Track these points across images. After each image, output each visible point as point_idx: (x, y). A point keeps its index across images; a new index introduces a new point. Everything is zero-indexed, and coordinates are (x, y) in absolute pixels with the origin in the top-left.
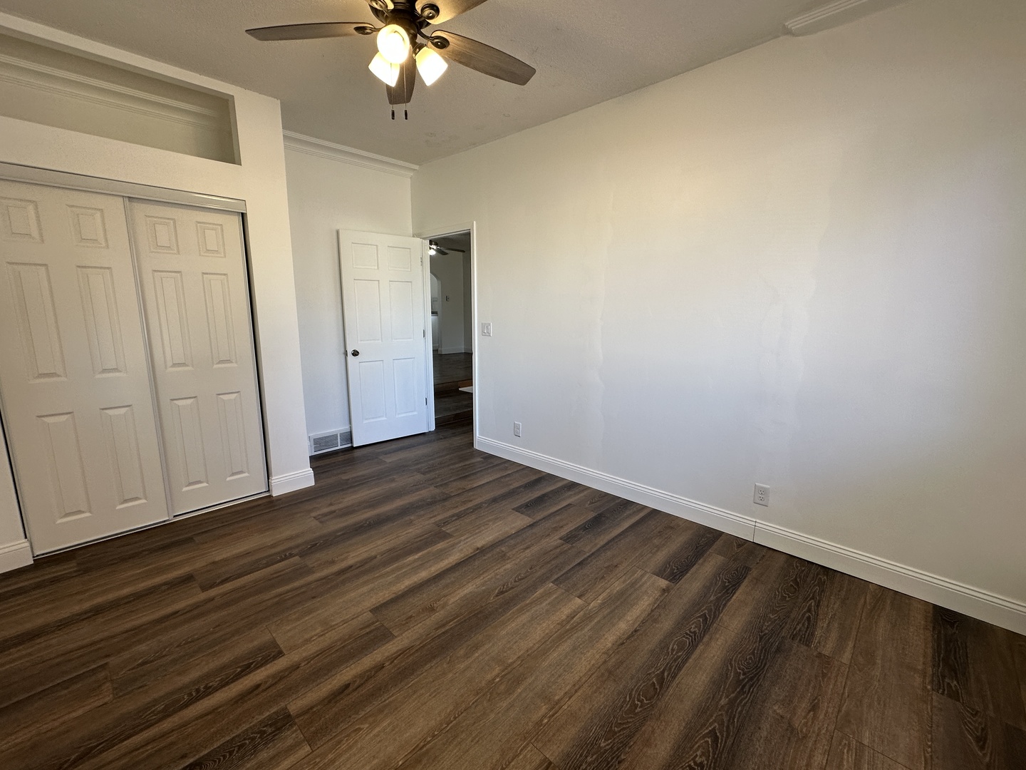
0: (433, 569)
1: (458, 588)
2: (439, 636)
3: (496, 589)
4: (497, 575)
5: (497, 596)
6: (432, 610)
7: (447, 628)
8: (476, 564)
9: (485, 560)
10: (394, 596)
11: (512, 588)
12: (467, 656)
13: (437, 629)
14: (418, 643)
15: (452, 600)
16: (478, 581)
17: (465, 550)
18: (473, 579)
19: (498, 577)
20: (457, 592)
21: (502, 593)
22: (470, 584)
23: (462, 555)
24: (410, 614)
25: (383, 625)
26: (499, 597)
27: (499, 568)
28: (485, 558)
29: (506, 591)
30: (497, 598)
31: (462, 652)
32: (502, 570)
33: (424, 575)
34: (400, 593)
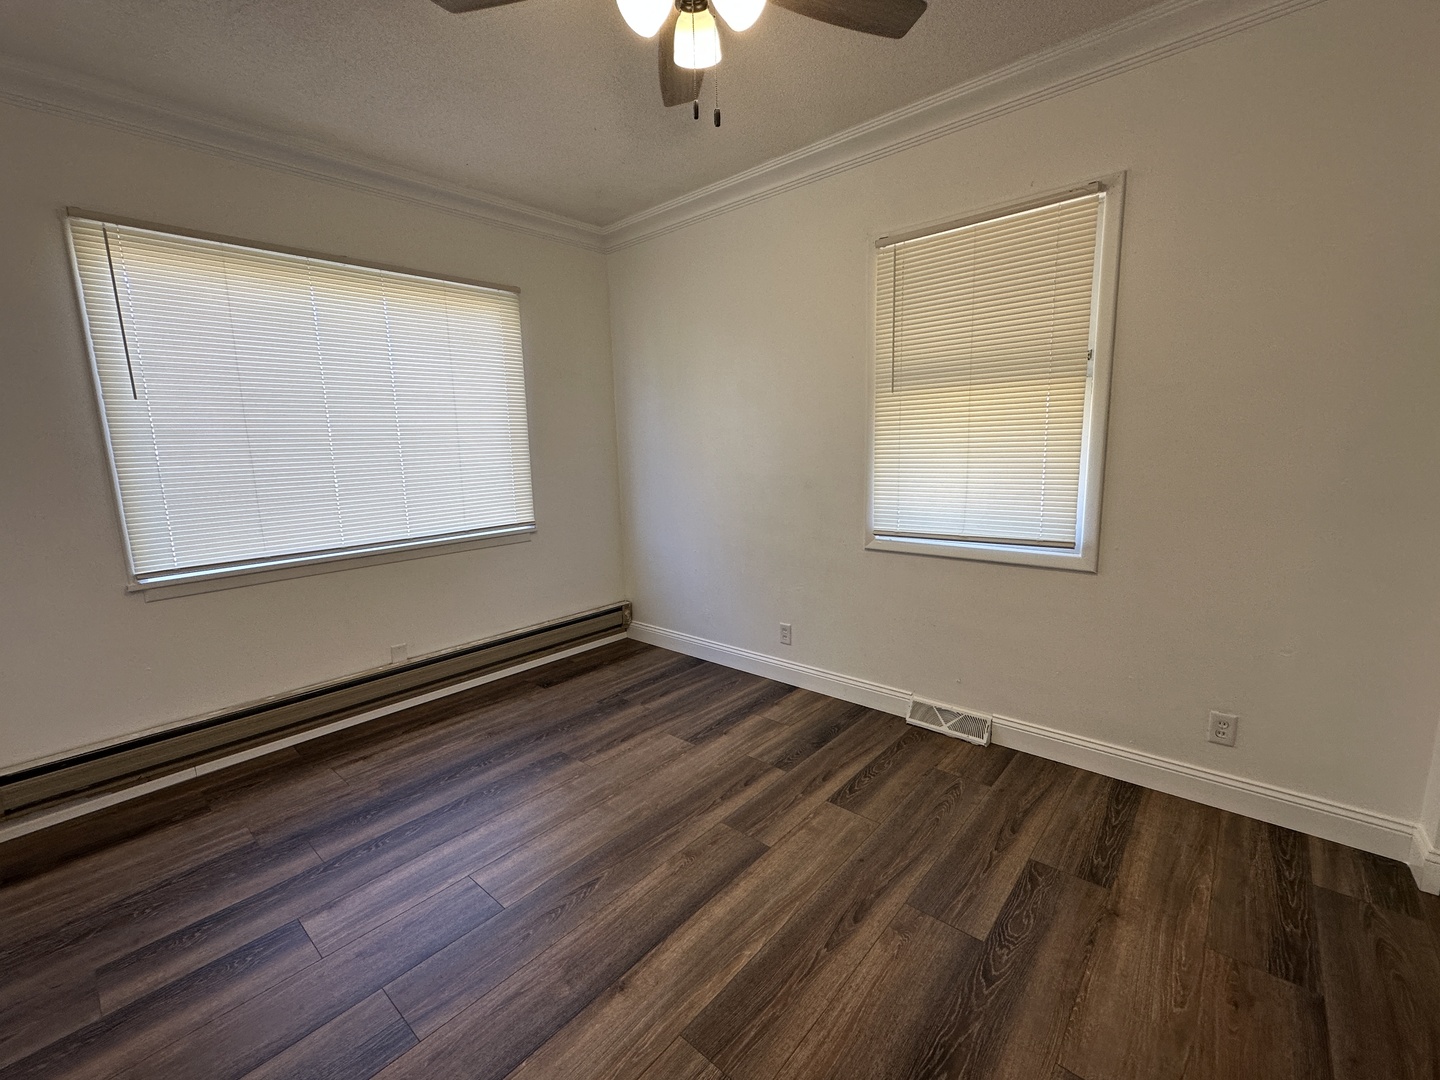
0: (706, 924)
1: (656, 887)
2: (672, 825)
3: (598, 890)
4: (591, 919)
5: (598, 879)
6: (688, 854)
7: (664, 834)
8: (627, 941)
9: (609, 954)
10: (750, 870)
11: (571, 894)
12: (639, 811)
13: (677, 832)
14: (695, 818)
15: (663, 868)
16: (624, 903)
17: (651, 982)
18: (634, 907)
19: (590, 914)
20: (656, 881)
21: (590, 885)
22: (638, 896)
23: (655, 964)
24: (715, 847)
25: (743, 832)
26: (595, 877)
27: (585, 933)
28: (607, 961)
29: (581, 887)
30: (599, 875)
31: (645, 813)
32: (581, 930)
33: (719, 910)
34: (742, 875)
